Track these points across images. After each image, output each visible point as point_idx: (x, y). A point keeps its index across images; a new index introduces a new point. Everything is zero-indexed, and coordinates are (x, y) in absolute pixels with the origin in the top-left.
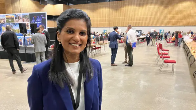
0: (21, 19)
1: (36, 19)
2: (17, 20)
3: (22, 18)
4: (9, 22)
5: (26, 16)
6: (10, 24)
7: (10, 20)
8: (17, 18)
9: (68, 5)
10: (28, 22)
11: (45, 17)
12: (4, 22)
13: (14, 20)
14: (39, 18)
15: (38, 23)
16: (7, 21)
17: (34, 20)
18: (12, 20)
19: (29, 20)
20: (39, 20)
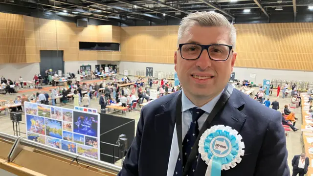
0: (60, 115)
1: (82, 121)
2: (55, 115)
3: (62, 114)
4: (43, 115)
5: (68, 113)
6: (43, 118)
7: (44, 113)
8: (55, 113)
9: (120, 26)
10: (71, 121)
11: (97, 120)
12: (35, 113)
13: (50, 115)
14: (88, 120)
15: (86, 126)
16: (39, 113)
17: (80, 121)
18: (48, 114)
19: (73, 120)
20: (87, 123)
